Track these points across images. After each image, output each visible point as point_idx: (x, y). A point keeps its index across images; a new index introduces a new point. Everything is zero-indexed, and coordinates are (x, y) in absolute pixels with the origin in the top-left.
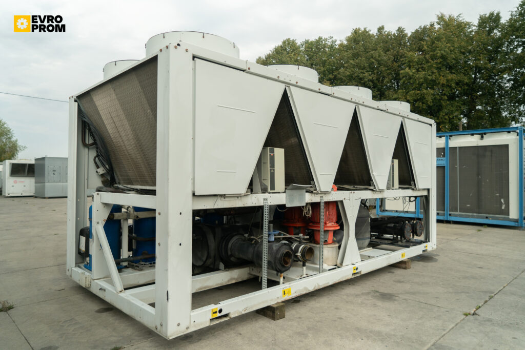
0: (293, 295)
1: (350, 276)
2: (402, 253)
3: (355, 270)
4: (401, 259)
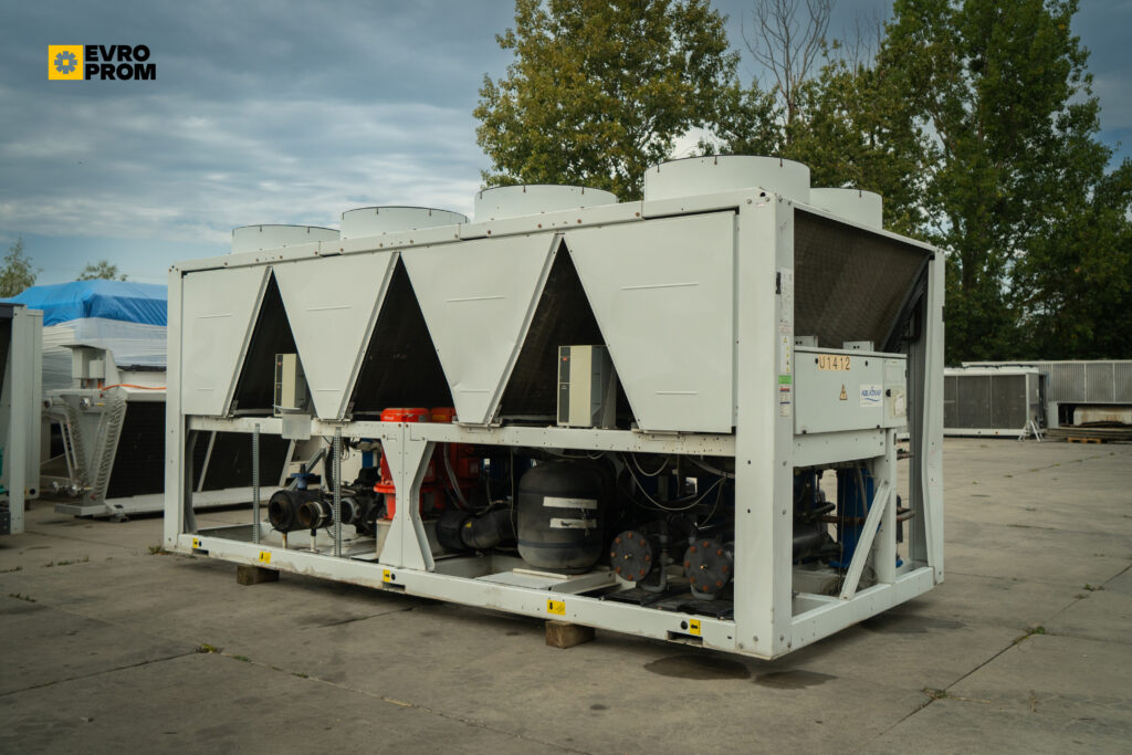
0: (270, 564)
1: (377, 585)
2: (551, 600)
3: (387, 576)
4: (544, 613)
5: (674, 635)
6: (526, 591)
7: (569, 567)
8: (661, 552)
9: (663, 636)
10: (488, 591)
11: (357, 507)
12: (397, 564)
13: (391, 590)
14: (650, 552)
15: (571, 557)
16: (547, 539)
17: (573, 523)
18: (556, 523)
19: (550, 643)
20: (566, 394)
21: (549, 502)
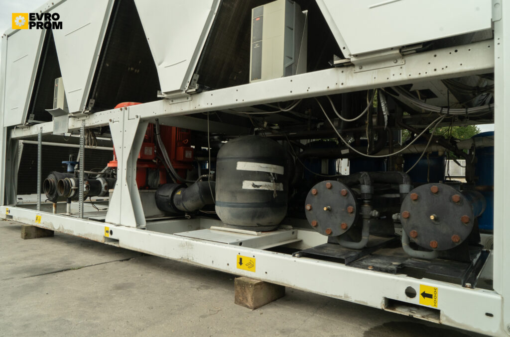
0: (41, 224)
2: (242, 255)
3: (107, 232)
4: (233, 268)
5: (391, 303)
6: (216, 245)
7: (259, 225)
8: (363, 203)
9: (379, 304)
10: (182, 246)
11: (106, 184)
12: (117, 223)
13: (110, 244)
14: (354, 203)
15: (261, 216)
16: (240, 199)
17: (263, 185)
18: (247, 185)
19: (238, 302)
20: (259, 51)
21: (242, 166)
